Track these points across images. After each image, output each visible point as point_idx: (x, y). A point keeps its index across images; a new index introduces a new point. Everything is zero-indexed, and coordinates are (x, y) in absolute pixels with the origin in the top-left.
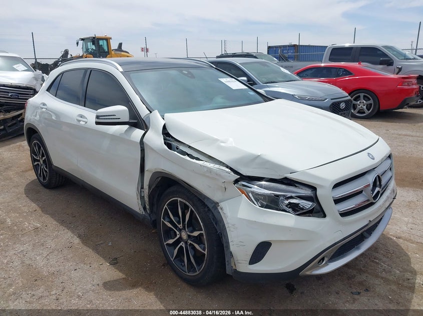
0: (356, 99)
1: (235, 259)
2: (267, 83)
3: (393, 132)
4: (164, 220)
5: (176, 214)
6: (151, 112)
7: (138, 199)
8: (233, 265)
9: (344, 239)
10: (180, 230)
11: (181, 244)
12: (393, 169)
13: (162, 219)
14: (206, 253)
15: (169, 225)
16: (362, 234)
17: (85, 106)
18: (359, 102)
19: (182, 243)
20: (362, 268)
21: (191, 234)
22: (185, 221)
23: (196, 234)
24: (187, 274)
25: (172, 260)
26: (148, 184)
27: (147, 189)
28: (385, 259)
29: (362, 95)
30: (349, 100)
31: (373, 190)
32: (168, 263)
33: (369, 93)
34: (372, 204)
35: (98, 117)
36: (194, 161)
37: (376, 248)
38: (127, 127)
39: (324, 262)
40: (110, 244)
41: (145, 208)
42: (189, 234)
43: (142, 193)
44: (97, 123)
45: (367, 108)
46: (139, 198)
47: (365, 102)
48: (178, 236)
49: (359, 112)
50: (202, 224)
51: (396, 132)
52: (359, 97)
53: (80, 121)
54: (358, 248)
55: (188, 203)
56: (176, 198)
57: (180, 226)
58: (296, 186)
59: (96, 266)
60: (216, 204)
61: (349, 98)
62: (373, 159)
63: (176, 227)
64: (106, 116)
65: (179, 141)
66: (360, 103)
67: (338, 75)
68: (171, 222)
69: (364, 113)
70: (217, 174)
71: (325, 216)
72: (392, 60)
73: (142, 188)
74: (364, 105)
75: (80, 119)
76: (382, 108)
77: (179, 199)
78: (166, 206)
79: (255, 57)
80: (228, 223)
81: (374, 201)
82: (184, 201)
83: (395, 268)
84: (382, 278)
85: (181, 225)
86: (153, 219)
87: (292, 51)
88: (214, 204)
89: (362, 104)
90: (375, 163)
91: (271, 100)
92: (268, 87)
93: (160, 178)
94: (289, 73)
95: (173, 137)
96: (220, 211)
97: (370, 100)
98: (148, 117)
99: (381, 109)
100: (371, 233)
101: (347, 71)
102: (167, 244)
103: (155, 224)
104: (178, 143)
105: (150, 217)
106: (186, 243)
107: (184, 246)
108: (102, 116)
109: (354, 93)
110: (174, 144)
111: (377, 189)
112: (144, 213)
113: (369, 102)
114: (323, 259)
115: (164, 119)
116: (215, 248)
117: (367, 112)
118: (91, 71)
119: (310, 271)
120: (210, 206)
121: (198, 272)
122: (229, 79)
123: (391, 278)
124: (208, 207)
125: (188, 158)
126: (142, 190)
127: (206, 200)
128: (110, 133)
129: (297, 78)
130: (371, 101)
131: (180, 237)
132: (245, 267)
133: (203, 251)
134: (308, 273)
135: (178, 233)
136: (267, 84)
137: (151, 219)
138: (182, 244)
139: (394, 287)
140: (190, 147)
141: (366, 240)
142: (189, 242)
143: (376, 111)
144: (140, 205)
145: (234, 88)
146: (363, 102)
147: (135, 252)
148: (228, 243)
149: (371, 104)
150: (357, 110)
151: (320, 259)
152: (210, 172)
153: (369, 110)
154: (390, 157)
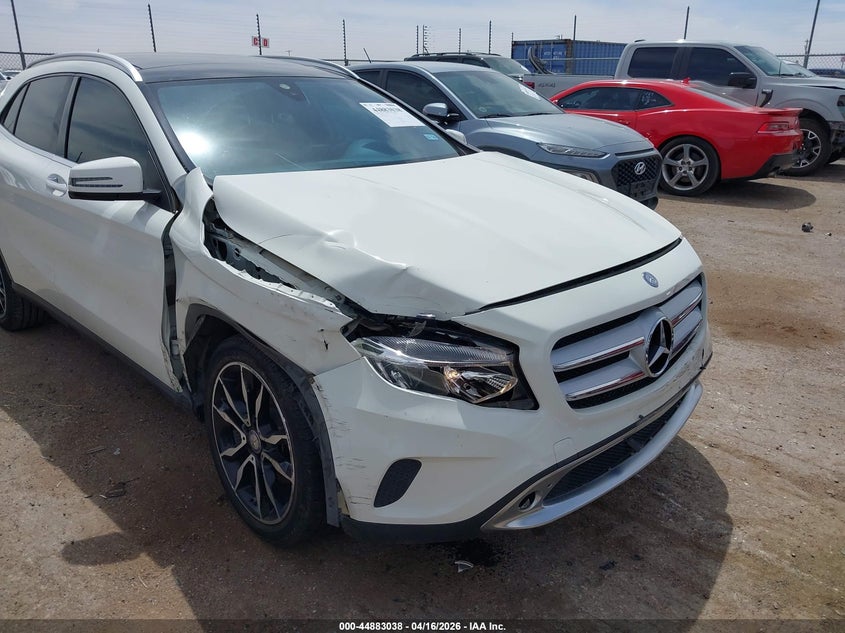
0: (675, 156)
1: (347, 495)
2: (489, 117)
3: (741, 224)
4: (219, 407)
5: (237, 397)
6: (188, 172)
7: (166, 360)
8: (341, 505)
9: (578, 455)
10: (247, 430)
11: (249, 459)
12: (707, 305)
13: (213, 405)
14: (292, 480)
15: (227, 418)
16: (625, 442)
17: (66, 157)
18: (680, 162)
19: (251, 456)
20: (630, 511)
21: (267, 440)
22: (254, 413)
23: (275, 439)
24: (261, 520)
25: (235, 489)
26: (184, 330)
27: (184, 340)
28: (678, 491)
29: (687, 147)
30: (655, 157)
31: (651, 351)
32: (227, 496)
33: (701, 143)
34: (648, 381)
35: (73, 181)
36: (261, 282)
37: (665, 468)
38: (140, 204)
39: (533, 505)
40: (117, 453)
41: (182, 381)
42: (263, 439)
43: (175, 348)
44: (74, 195)
45: (695, 174)
46: (169, 359)
47: (692, 162)
48: (244, 442)
49: (680, 183)
50: (284, 420)
51: (748, 225)
52: (681, 150)
53: (53, 189)
54: (617, 472)
55: (257, 375)
56: (236, 363)
57: (247, 421)
58: (474, 345)
59: (77, 501)
60: (309, 377)
61: (655, 152)
62: (656, 286)
63: (239, 423)
64: (91, 179)
65: (242, 239)
66: (683, 163)
67: (640, 105)
68: (230, 412)
69: (690, 184)
70: (306, 313)
71: (536, 406)
72: (753, 76)
73: (174, 337)
74: (690, 169)
75: (55, 184)
76: (726, 175)
77: (243, 366)
78: (218, 378)
79: (484, 64)
80: (331, 420)
81: (653, 375)
82: (251, 370)
83: (696, 511)
84: (666, 531)
85: (249, 420)
86: (197, 404)
87: (560, 53)
88: (304, 378)
89: (686, 166)
90: (658, 293)
91: (471, 152)
92: (490, 125)
93: (203, 319)
94: (537, 97)
95: (229, 229)
96: (316, 392)
97: (702, 157)
98: (182, 181)
99: (722, 177)
100: (649, 440)
101: (661, 97)
102: (225, 457)
103: (201, 413)
104: (239, 242)
105: (192, 399)
106: (258, 456)
107: (254, 462)
108: (82, 179)
109: (672, 142)
110: (231, 243)
111: (661, 351)
112: (181, 391)
113: (700, 163)
114: (531, 497)
115: (211, 187)
116: (309, 471)
117: (696, 183)
118: (80, 79)
119: (504, 522)
120: (298, 381)
121: (279, 519)
122: (387, 105)
123: (684, 531)
124: (295, 385)
125: (247, 277)
126: (174, 342)
127: (288, 368)
128: (109, 217)
129: (554, 108)
130: (705, 161)
131: (248, 445)
132: (365, 511)
133: (287, 477)
134: (499, 526)
135: (243, 435)
136: (488, 120)
137: (193, 402)
138: (251, 458)
139: (687, 552)
140: (263, 251)
141: (634, 455)
142: (265, 455)
143: (713, 181)
144: (172, 374)
145: (392, 124)
146: (689, 163)
147: (167, 469)
148: (331, 460)
149: (705, 166)
150: (676, 178)
151: (523, 496)
152: (292, 308)
153: (699, 179)
154: (699, 279)
